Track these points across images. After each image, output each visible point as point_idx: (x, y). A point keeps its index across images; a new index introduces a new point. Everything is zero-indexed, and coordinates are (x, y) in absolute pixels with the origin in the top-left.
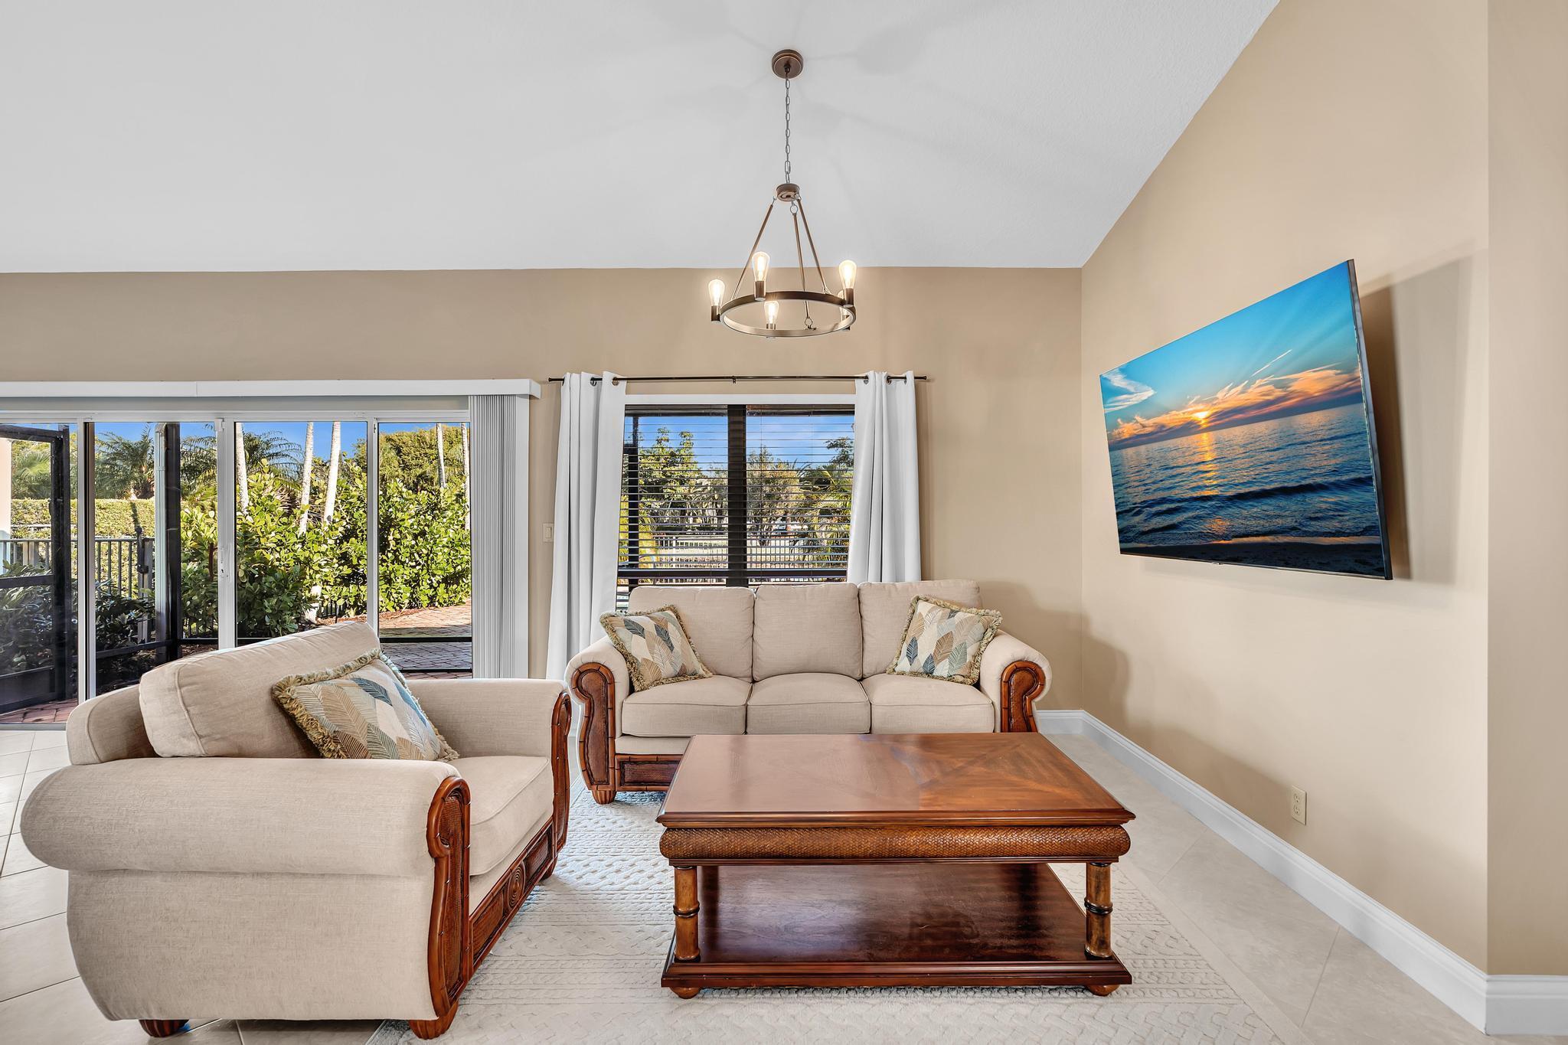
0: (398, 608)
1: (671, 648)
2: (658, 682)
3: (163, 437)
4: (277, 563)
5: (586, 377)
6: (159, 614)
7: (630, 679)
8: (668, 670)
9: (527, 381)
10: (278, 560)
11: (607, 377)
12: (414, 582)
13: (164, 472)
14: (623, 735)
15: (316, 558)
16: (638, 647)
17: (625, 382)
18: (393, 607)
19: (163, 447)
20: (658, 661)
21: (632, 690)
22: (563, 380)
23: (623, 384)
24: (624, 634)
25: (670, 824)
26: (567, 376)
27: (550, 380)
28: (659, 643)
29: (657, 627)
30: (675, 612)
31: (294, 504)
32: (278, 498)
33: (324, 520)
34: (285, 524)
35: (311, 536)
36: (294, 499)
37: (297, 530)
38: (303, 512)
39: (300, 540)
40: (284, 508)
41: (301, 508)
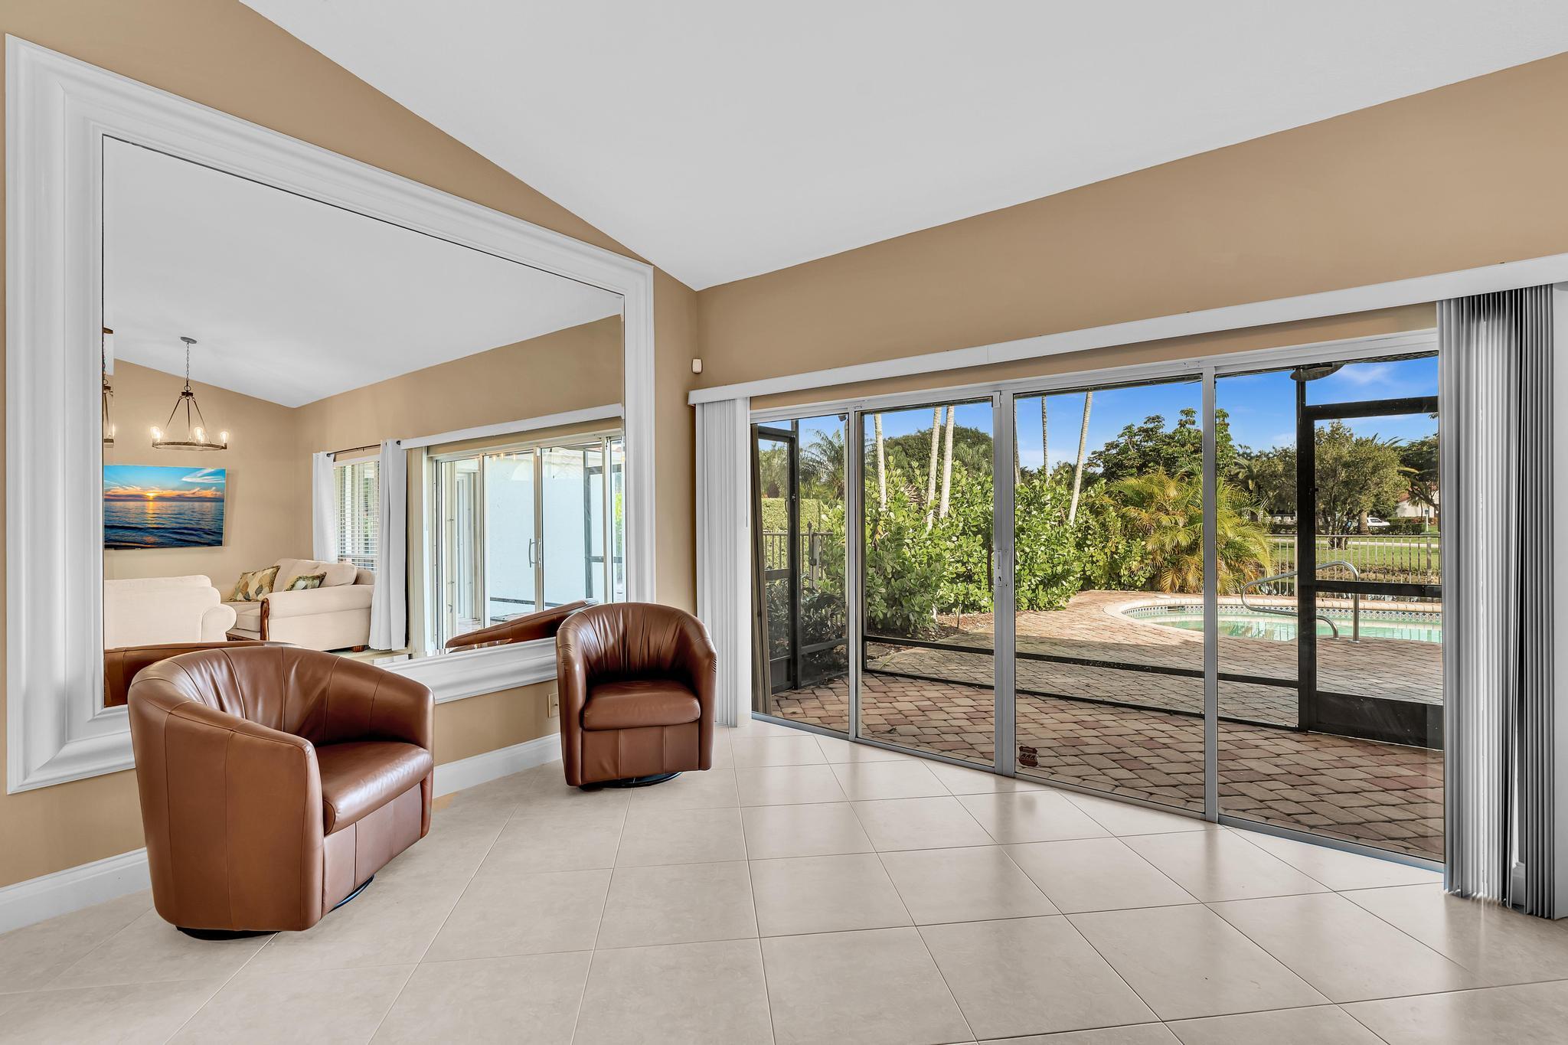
4: (913, 559)
31: (920, 500)
32: (907, 494)
33: (942, 516)
34: (917, 520)
35: (938, 532)
36: (919, 496)
37: (927, 526)
38: (931, 508)
39: (930, 537)
40: (915, 504)
41: (929, 504)
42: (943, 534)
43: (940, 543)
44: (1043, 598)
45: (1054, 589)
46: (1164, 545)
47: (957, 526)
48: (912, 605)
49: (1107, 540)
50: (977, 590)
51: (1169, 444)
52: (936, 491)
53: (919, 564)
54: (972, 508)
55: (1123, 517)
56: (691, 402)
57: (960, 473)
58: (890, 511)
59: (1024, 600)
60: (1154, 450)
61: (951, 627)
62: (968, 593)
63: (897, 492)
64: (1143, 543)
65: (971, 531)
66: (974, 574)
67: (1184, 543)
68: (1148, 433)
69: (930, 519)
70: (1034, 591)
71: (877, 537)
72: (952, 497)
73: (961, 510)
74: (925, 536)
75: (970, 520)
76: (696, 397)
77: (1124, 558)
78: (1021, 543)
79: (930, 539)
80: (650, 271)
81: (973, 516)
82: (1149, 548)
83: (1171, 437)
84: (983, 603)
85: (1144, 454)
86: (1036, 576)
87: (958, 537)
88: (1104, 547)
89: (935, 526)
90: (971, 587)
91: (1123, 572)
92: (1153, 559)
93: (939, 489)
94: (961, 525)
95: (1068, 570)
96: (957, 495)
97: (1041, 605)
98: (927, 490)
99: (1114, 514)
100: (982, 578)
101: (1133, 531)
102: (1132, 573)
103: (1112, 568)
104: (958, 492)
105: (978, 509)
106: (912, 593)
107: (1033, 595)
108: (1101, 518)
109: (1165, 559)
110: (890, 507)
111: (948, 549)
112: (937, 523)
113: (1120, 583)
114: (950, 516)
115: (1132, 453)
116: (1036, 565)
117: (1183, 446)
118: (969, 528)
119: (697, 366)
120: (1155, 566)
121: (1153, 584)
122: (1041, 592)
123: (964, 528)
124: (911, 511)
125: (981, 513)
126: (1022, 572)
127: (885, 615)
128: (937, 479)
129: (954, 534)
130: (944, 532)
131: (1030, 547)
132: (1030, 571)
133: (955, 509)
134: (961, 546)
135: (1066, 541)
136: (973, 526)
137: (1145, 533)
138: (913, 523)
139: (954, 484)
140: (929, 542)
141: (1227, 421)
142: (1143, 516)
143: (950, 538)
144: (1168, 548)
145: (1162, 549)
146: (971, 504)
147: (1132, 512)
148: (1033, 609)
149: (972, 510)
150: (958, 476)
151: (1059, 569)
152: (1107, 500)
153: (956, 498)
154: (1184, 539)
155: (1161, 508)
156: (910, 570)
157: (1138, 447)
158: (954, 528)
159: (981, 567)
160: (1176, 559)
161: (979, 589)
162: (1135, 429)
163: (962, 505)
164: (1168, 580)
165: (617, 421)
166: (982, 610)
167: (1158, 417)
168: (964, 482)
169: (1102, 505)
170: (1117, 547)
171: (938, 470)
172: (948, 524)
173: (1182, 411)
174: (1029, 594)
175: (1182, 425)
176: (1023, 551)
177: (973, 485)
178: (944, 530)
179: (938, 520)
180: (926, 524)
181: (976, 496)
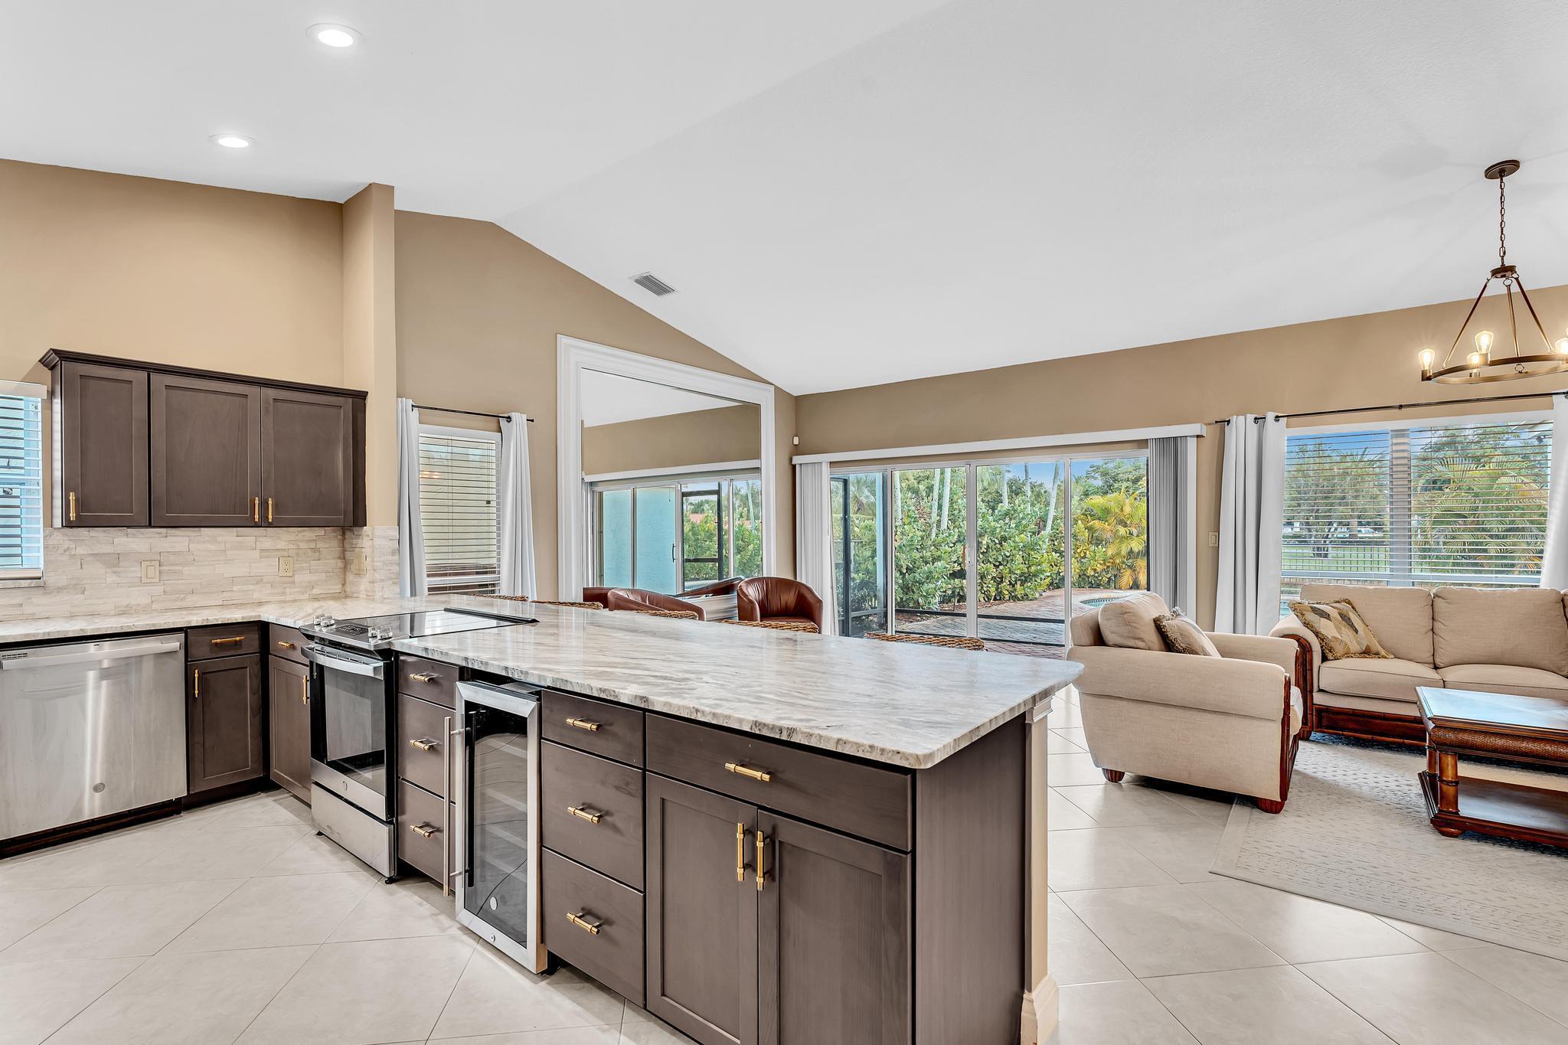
1: (1356, 631)
2: (1348, 654)
5: (1251, 417)
7: (1322, 651)
8: (1355, 647)
9: (1198, 425)
11: (1271, 416)
14: (1320, 690)
16: (1328, 628)
17: (1286, 418)
20: (1346, 639)
21: (1324, 659)
22: (1229, 422)
23: (1283, 421)
24: (1311, 617)
25: (1438, 723)
26: (1234, 419)
27: (1217, 422)
28: (1345, 626)
29: (1340, 614)
30: (1349, 603)
32: (916, 512)
33: (942, 528)
34: (925, 531)
35: (939, 540)
36: (926, 514)
37: (931, 535)
38: (934, 523)
39: (934, 543)
40: (923, 520)
41: (933, 519)
42: (943, 542)
43: (942, 548)
46: (1121, 551)
47: (954, 536)
48: (921, 591)
49: (1077, 547)
52: (938, 511)
53: (926, 562)
55: (1090, 529)
56: (793, 463)
57: (957, 495)
58: (905, 524)
63: (909, 510)
64: (1105, 549)
67: (1136, 550)
69: (934, 531)
70: (1014, 584)
72: (950, 513)
73: (957, 523)
74: (930, 543)
76: (797, 460)
77: (1090, 562)
79: (934, 545)
80: (772, 388)
82: (1110, 552)
87: (954, 544)
88: (1074, 553)
89: (937, 535)
91: (1091, 573)
92: (1113, 562)
93: (940, 509)
98: (931, 509)
99: (1082, 526)
101: (1097, 540)
102: (1096, 573)
103: (1082, 570)
104: (955, 510)
109: (1122, 562)
110: (905, 522)
111: (947, 552)
112: (939, 533)
113: (1088, 583)
114: (948, 529)
116: (1015, 566)
119: (796, 441)
120: (1113, 567)
121: (1112, 582)
122: (1017, 586)
123: (958, 538)
124: (919, 525)
126: (1004, 571)
128: (939, 500)
129: (951, 542)
130: (944, 540)
133: (952, 522)
135: (1038, 547)
140: (933, 547)
142: (1106, 527)
143: (948, 545)
144: (1123, 553)
145: (1119, 554)
147: (1097, 524)
150: (956, 498)
151: (1033, 569)
153: (953, 515)
155: (1121, 522)
156: (919, 567)
158: (952, 537)
160: (1131, 562)
163: (958, 520)
164: (1127, 578)
165: (757, 470)
170: (1085, 553)
172: (947, 534)
174: (1010, 588)
178: (944, 538)
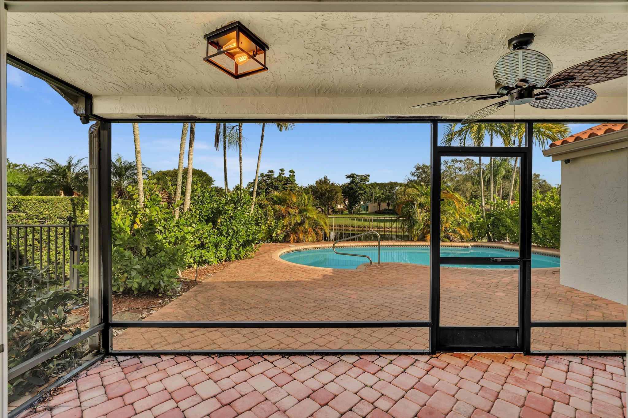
0: (219, 262)
3: (97, 139)
4: (164, 241)
6: (93, 300)
10: (165, 239)
12: (228, 247)
13: (97, 170)
15: (189, 236)
18: (217, 261)
19: (97, 147)
31: (170, 200)
32: (160, 196)
33: (186, 210)
34: (168, 213)
35: (182, 221)
36: (170, 197)
37: (175, 217)
38: (178, 206)
39: (177, 224)
40: (166, 203)
41: (176, 203)
42: (186, 223)
43: (184, 228)
44: (243, 252)
45: (248, 248)
46: (291, 222)
47: (196, 217)
48: (162, 275)
49: (267, 220)
50: (207, 253)
51: (276, 181)
52: (182, 195)
53: (168, 243)
54: (204, 205)
55: (274, 209)
57: (197, 185)
58: (147, 207)
59: (233, 255)
60: (271, 183)
61: (191, 281)
62: (201, 255)
63: (152, 194)
64: (283, 222)
65: (204, 219)
66: (205, 244)
67: (299, 221)
68: (269, 176)
69: (177, 213)
70: (237, 250)
71: (136, 226)
72: (192, 198)
73: (197, 206)
74: (173, 224)
75: (203, 212)
77: (275, 228)
78: (232, 225)
79: (177, 226)
81: (205, 210)
82: (285, 224)
83: (277, 178)
84: (211, 260)
85: (268, 184)
86: (239, 242)
87: (196, 224)
88: (265, 224)
89: (180, 217)
90: (203, 251)
91: (274, 235)
92: (286, 229)
93: (183, 193)
94: (198, 216)
95: (255, 238)
96: (195, 198)
97: (242, 257)
98: (175, 194)
99: (271, 208)
100: (210, 245)
101: (279, 216)
102: (277, 235)
103: (269, 233)
104: (196, 196)
105: (208, 206)
106: (163, 266)
107: (237, 252)
108: (264, 210)
109: (290, 228)
110: (146, 205)
111: (189, 232)
112: (182, 215)
113: (272, 240)
114: (190, 210)
115: (263, 183)
116: (239, 236)
117: (281, 182)
118: (202, 217)
120: (287, 232)
121: (286, 240)
122: (242, 250)
123: (199, 217)
124: (162, 208)
125: (210, 208)
126: (232, 241)
127: (140, 285)
128: (182, 187)
129: (193, 222)
130: (187, 221)
131: (236, 227)
132: (237, 240)
133: (194, 206)
134: (198, 230)
136: (205, 216)
137: (283, 217)
138: (164, 216)
139: (193, 191)
140: (176, 228)
141: (294, 174)
142: (282, 209)
143: (191, 225)
144: (293, 223)
145: (290, 224)
146: (203, 203)
147: (277, 207)
148: (237, 258)
149: (204, 207)
150: (195, 187)
151: (251, 238)
152: (267, 202)
153: (194, 200)
154: (299, 219)
155: (288, 206)
156: (162, 249)
157: (265, 181)
158: (193, 218)
159: (210, 239)
160: (295, 228)
161: (208, 252)
162: (265, 174)
163: (198, 204)
164: (292, 237)
166: (210, 264)
167: (272, 171)
168: (199, 190)
169: (264, 204)
170: (271, 223)
171: (182, 182)
172: (189, 216)
173: (280, 170)
174: (235, 252)
175: (280, 174)
176: (233, 229)
177: (205, 192)
178: (187, 219)
179: (183, 213)
180: (174, 216)
181: (206, 198)
